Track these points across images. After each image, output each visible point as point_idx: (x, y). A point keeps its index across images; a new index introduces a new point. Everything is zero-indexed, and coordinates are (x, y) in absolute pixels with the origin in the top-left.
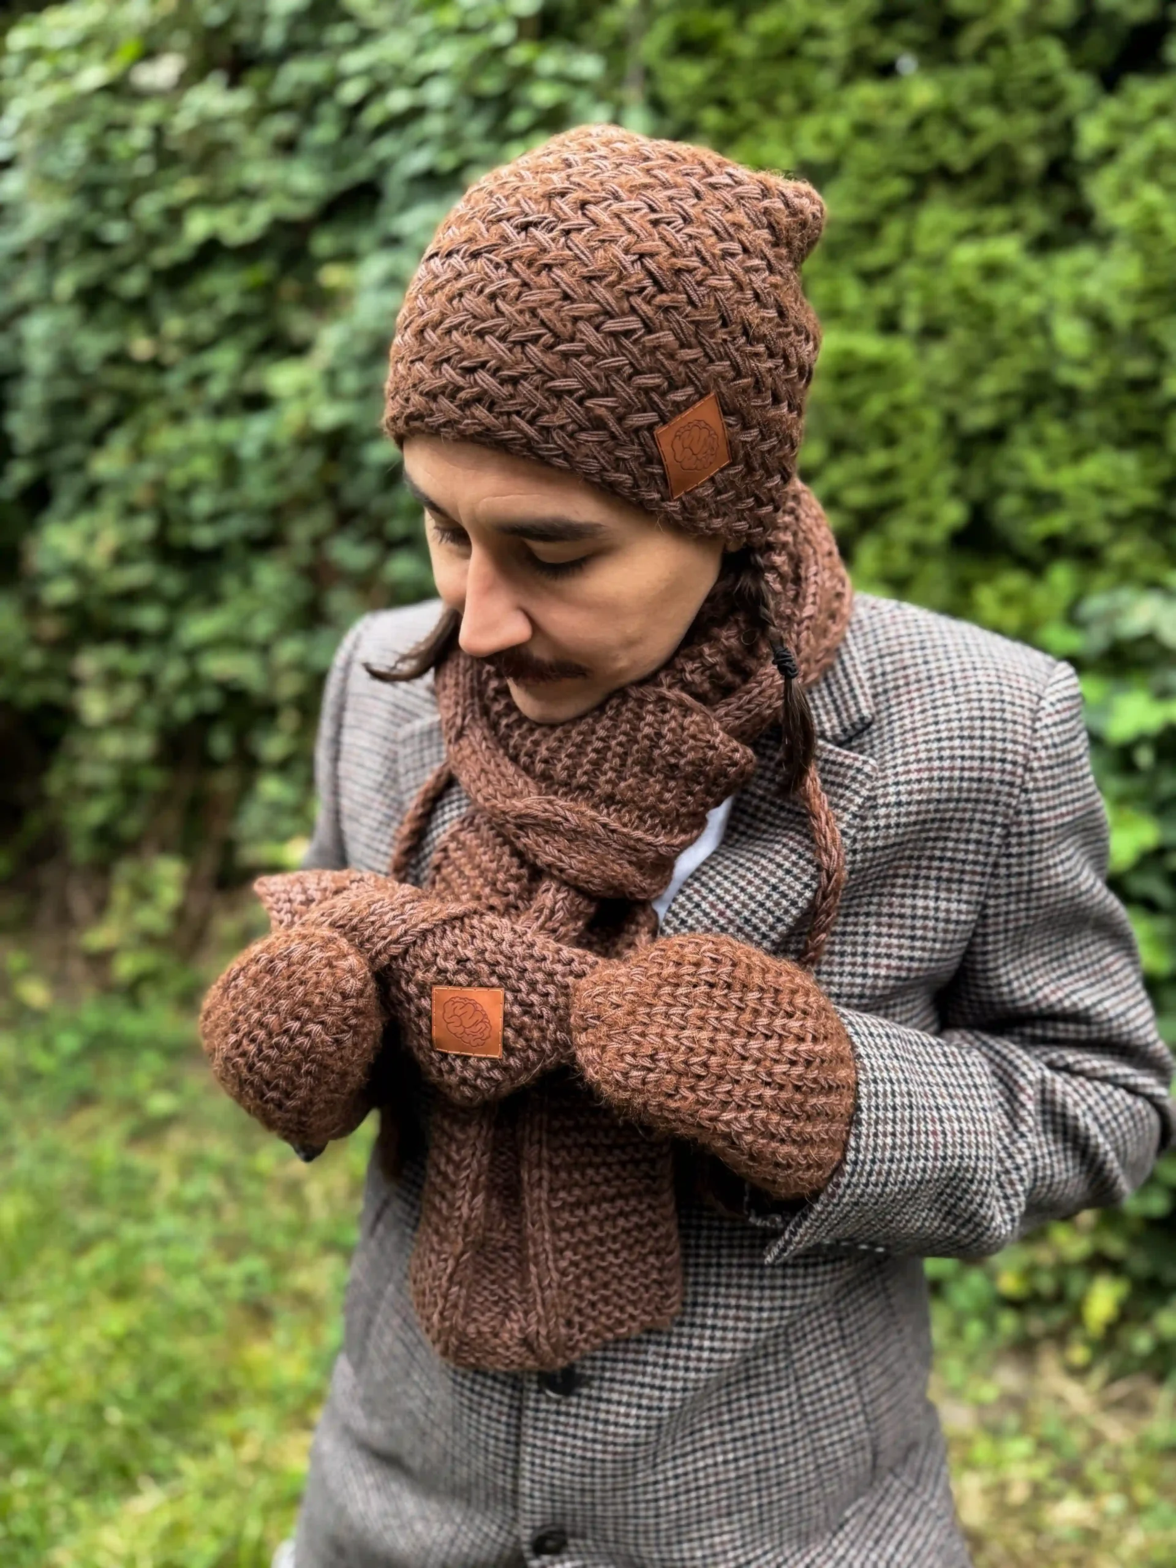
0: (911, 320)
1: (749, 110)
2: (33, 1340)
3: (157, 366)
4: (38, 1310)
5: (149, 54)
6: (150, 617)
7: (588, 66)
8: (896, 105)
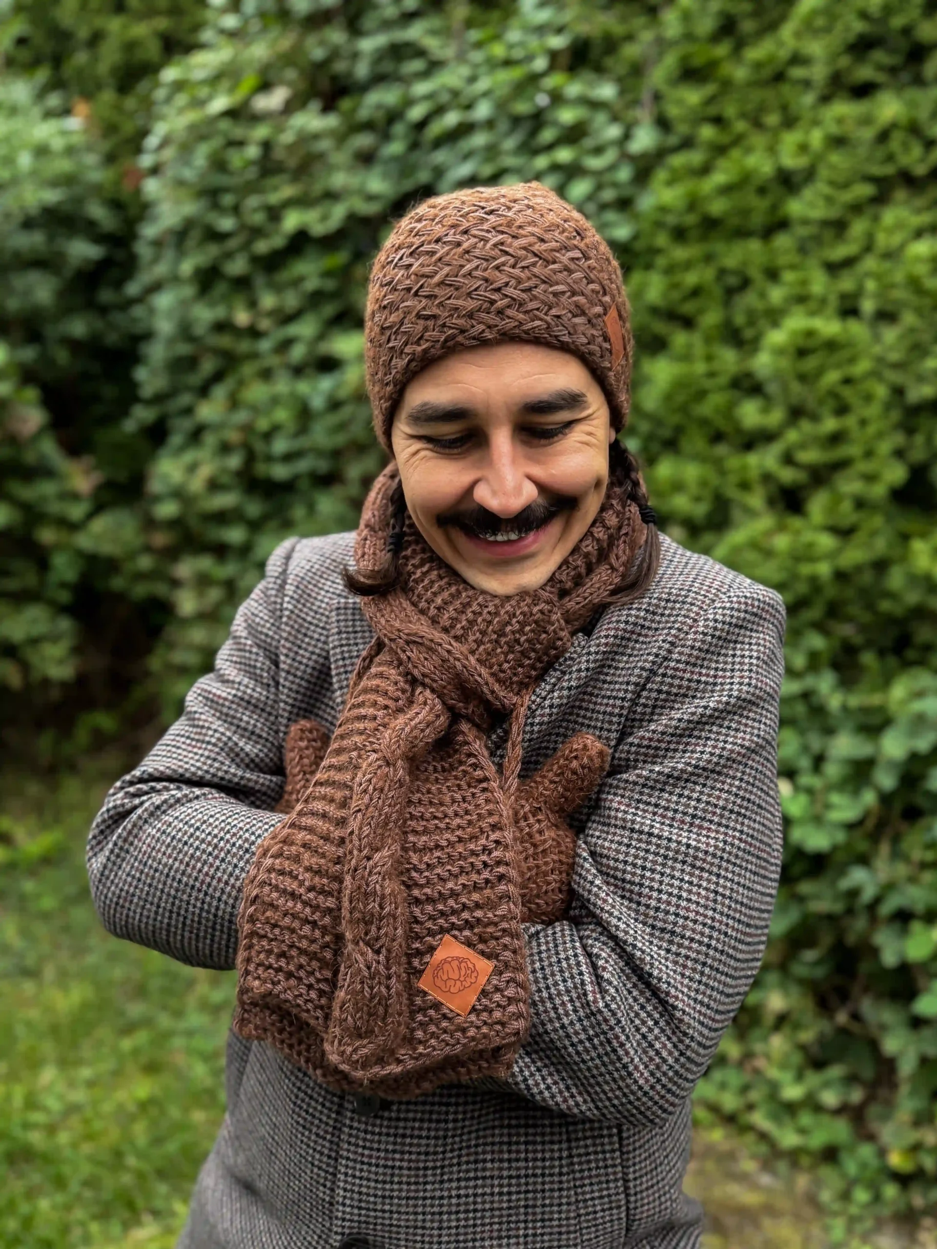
0: (868, 306)
1: (740, 126)
2: (79, 1096)
3: (254, 333)
4: (86, 1073)
5: (265, 86)
6: (235, 535)
7: (607, 91)
8: (866, 120)
